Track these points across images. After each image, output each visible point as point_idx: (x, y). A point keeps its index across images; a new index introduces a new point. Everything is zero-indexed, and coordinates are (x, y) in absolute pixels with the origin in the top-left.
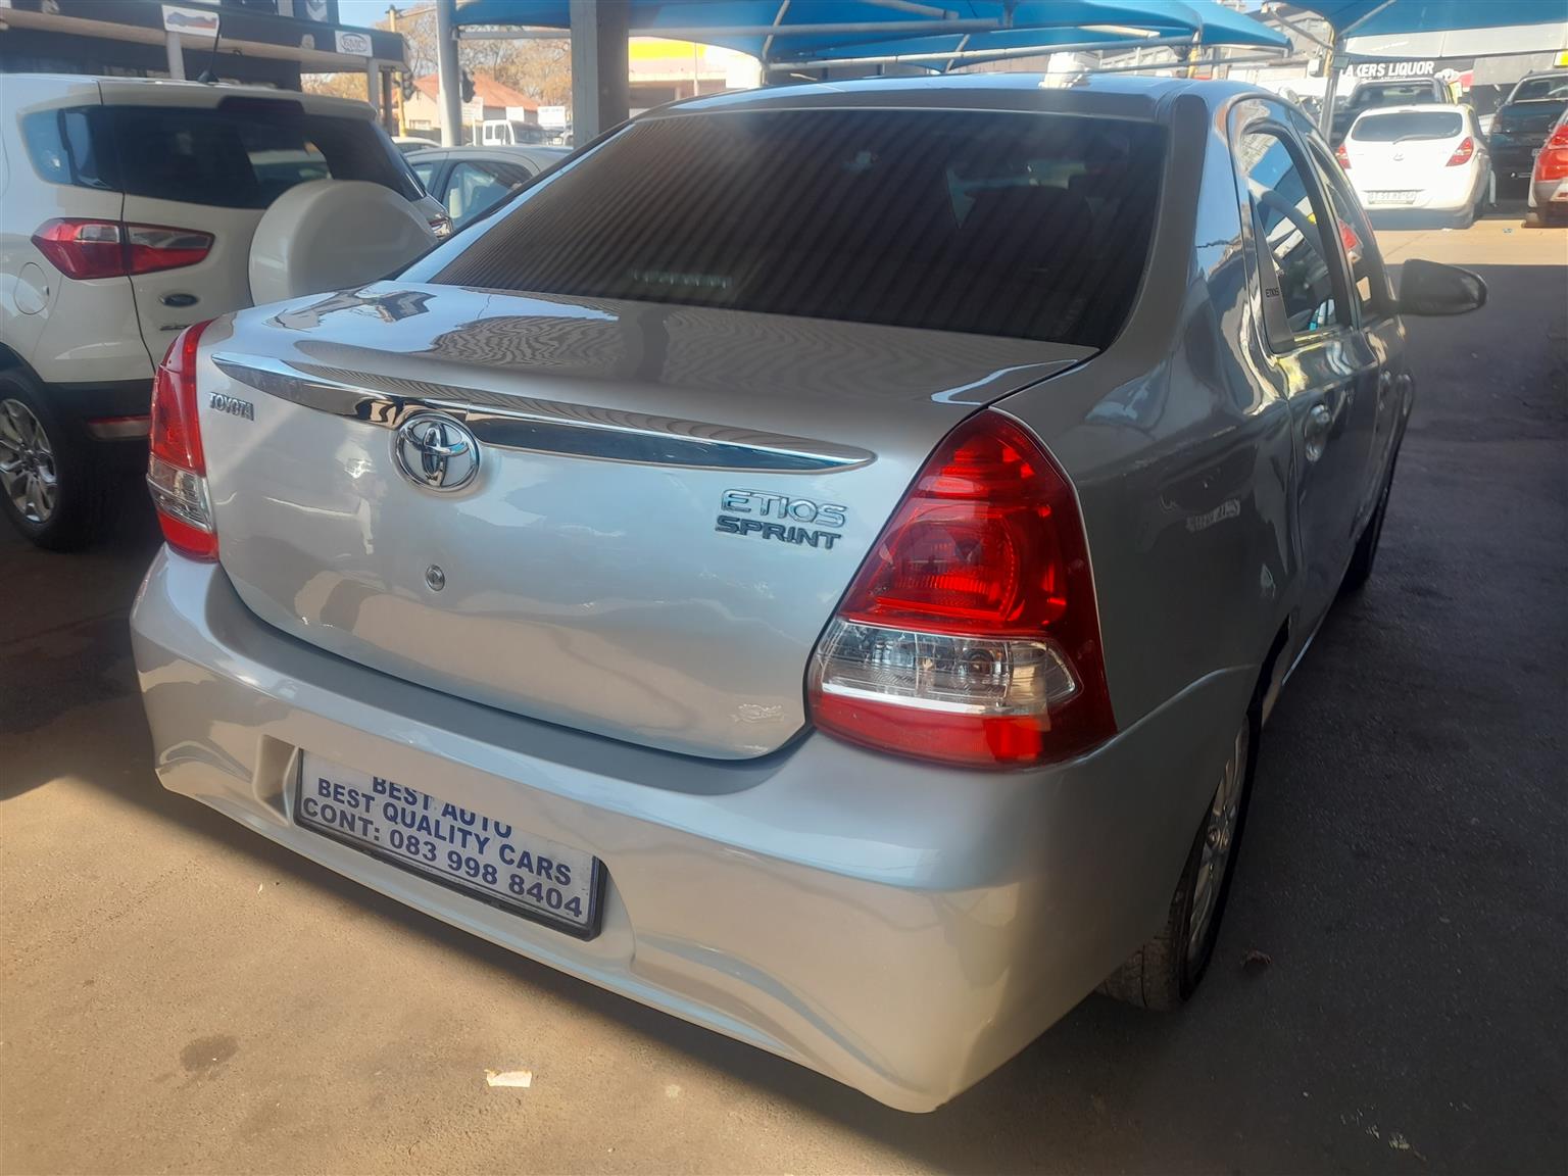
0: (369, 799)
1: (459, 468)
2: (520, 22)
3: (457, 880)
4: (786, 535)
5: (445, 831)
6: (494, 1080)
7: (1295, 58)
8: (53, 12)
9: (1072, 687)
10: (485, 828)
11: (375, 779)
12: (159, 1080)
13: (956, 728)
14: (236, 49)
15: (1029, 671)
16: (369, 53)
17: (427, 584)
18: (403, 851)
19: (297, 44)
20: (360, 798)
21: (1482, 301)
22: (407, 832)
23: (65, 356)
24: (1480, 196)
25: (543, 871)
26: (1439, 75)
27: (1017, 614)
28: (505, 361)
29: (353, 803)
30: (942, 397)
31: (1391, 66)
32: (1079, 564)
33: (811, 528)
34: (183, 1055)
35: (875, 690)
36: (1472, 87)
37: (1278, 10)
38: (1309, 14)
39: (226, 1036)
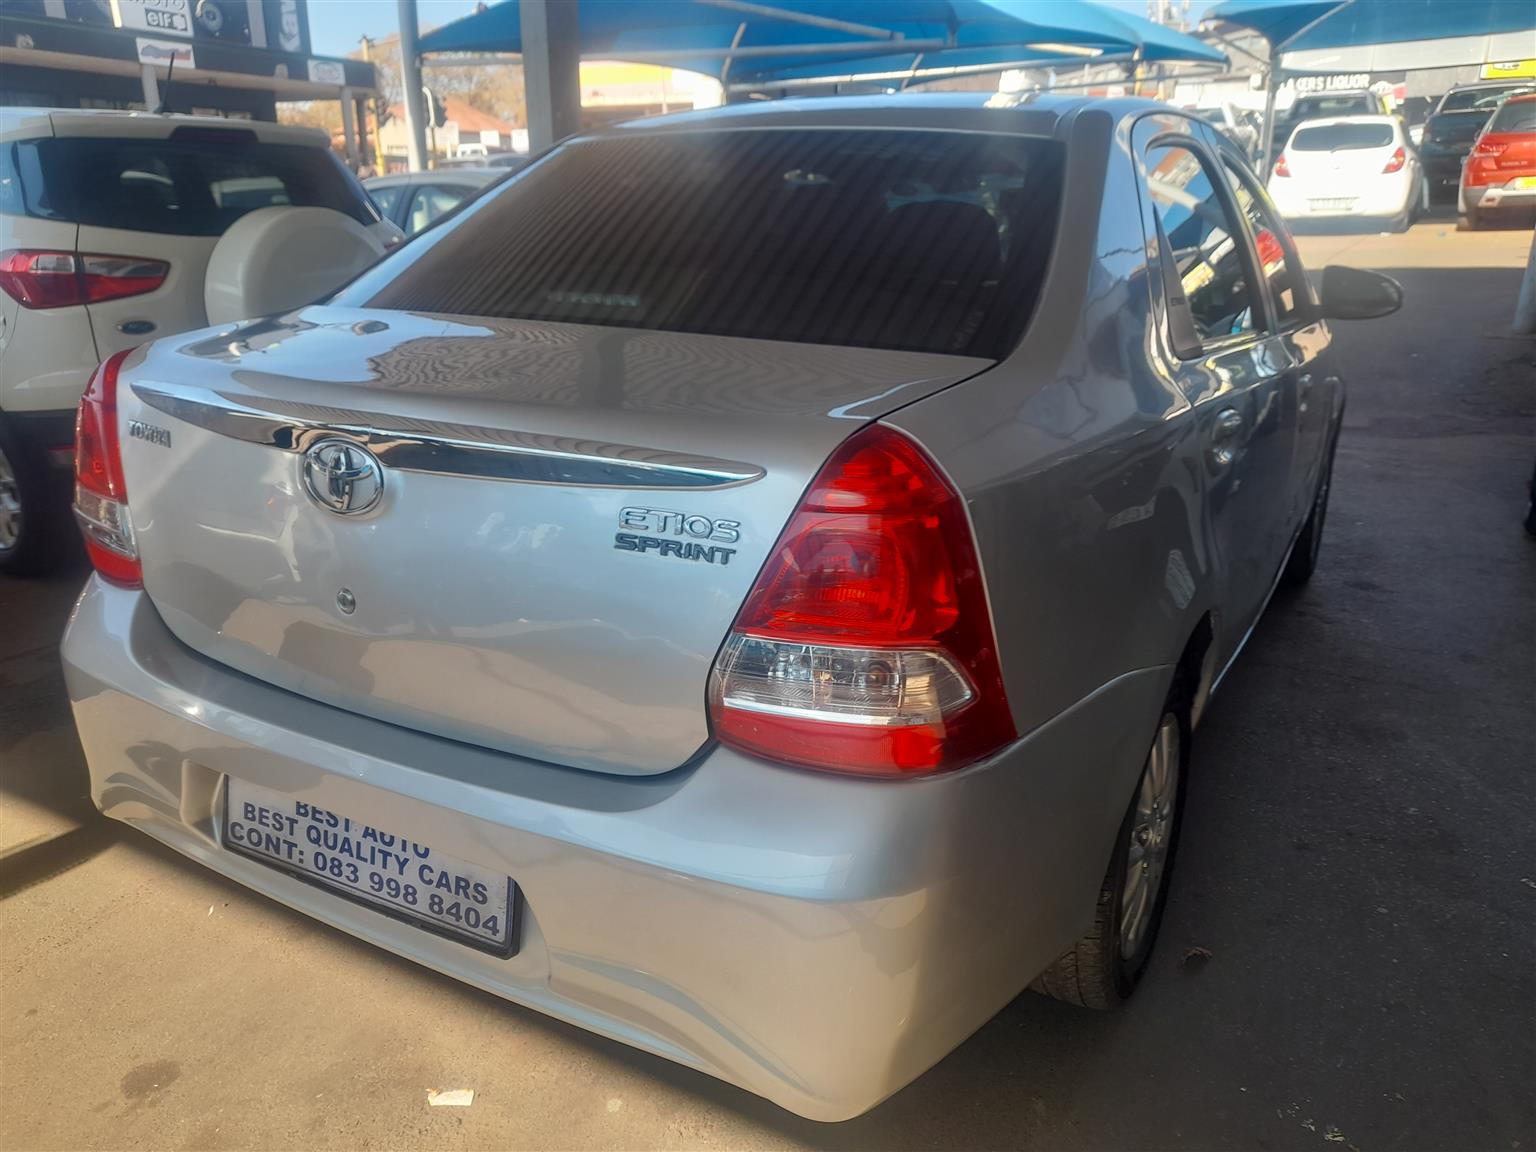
0: (293, 822)
1: (365, 490)
2: (494, 48)
3: (380, 901)
4: (683, 552)
5: (366, 853)
6: (435, 1100)
7: (1233, 73)
8: (27, 47)
9: (968, 694)
10: (404, 849)
11: (298, 803)
12: (98, 1110)
13: (862, 738)
14: (211, 80)
15: (924, 681)
16: (341, 81)
17: (339, 607)
18: (327, 873)
19: (270, 73)
20: (284, 821)
21: (1399, 306)
22: (330, 854)
23: (25, 385)
24: (1413, 203)
25: (461, 891)
26: (1373, 88)
27: (908, 624)
28: (410, 383)
29: (278, 826)
30: (837, 413)
31: (1329, 79)
32: (970, 574)
33: (706, 544)
34: (124, 1083)
35: (780, 705)
36: (1406, 100)
37: (1216, 29)
38: (1249, 32)
39: (169, 1060)
